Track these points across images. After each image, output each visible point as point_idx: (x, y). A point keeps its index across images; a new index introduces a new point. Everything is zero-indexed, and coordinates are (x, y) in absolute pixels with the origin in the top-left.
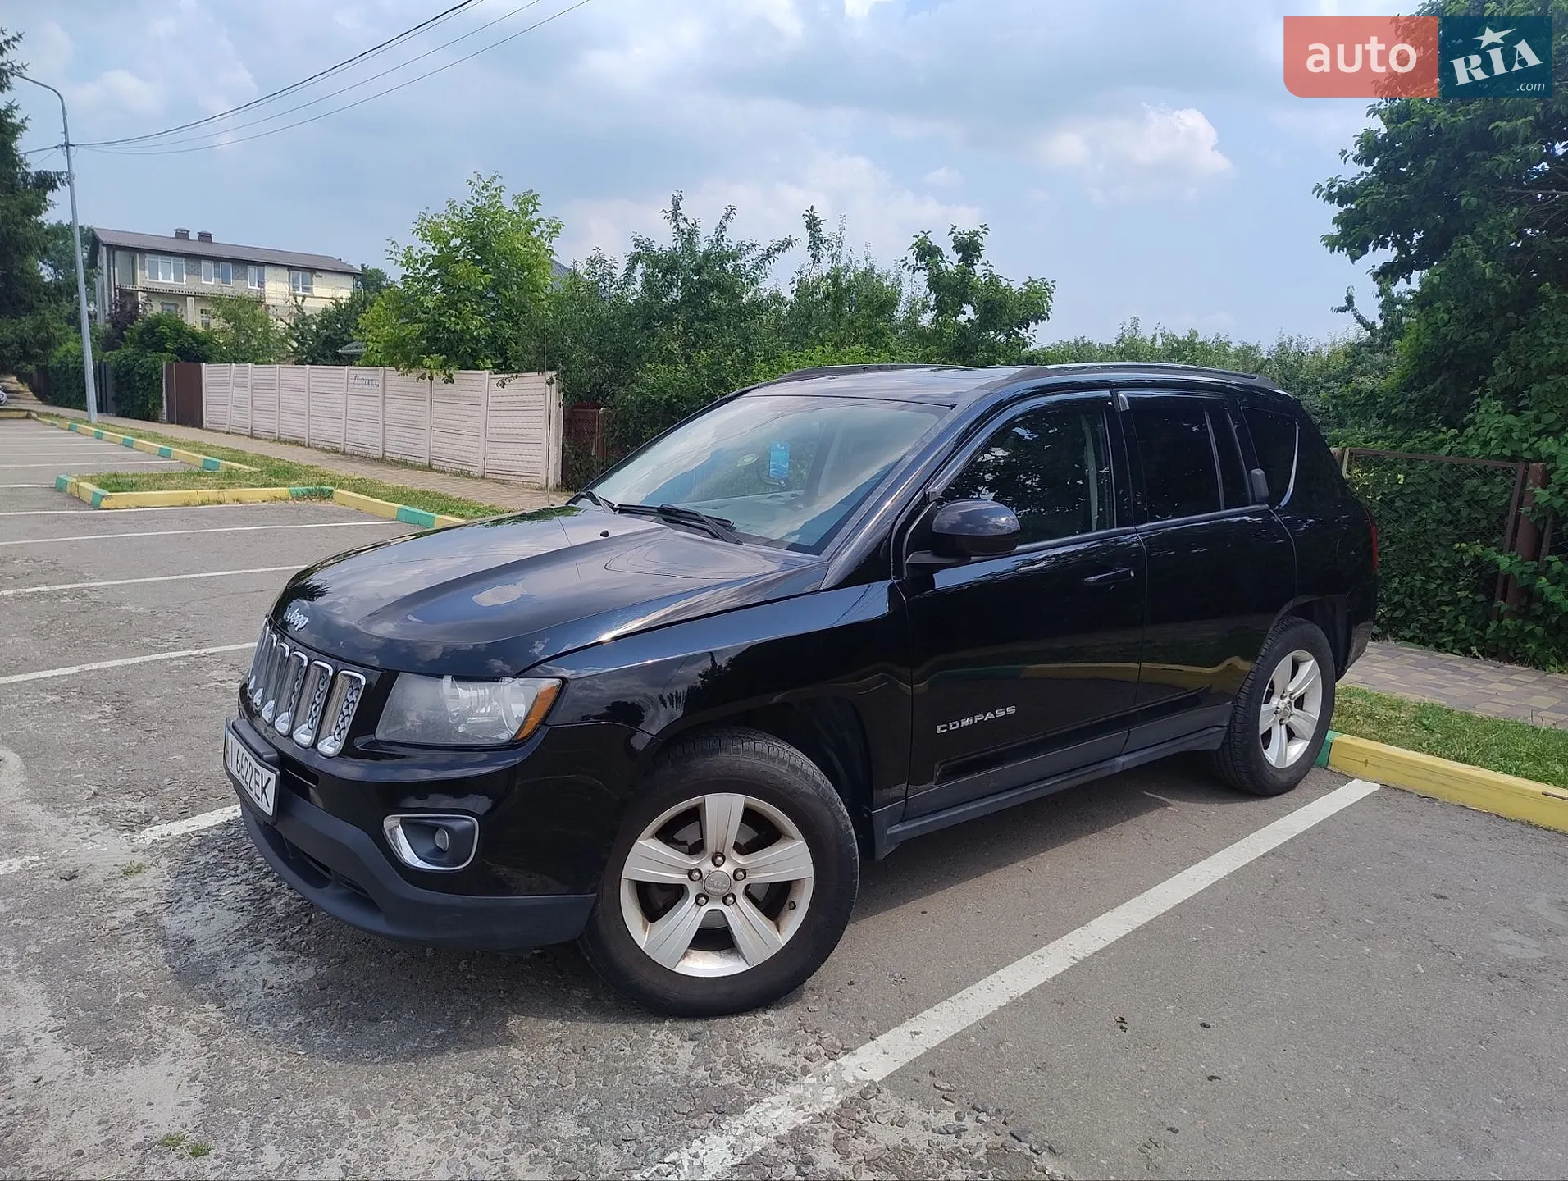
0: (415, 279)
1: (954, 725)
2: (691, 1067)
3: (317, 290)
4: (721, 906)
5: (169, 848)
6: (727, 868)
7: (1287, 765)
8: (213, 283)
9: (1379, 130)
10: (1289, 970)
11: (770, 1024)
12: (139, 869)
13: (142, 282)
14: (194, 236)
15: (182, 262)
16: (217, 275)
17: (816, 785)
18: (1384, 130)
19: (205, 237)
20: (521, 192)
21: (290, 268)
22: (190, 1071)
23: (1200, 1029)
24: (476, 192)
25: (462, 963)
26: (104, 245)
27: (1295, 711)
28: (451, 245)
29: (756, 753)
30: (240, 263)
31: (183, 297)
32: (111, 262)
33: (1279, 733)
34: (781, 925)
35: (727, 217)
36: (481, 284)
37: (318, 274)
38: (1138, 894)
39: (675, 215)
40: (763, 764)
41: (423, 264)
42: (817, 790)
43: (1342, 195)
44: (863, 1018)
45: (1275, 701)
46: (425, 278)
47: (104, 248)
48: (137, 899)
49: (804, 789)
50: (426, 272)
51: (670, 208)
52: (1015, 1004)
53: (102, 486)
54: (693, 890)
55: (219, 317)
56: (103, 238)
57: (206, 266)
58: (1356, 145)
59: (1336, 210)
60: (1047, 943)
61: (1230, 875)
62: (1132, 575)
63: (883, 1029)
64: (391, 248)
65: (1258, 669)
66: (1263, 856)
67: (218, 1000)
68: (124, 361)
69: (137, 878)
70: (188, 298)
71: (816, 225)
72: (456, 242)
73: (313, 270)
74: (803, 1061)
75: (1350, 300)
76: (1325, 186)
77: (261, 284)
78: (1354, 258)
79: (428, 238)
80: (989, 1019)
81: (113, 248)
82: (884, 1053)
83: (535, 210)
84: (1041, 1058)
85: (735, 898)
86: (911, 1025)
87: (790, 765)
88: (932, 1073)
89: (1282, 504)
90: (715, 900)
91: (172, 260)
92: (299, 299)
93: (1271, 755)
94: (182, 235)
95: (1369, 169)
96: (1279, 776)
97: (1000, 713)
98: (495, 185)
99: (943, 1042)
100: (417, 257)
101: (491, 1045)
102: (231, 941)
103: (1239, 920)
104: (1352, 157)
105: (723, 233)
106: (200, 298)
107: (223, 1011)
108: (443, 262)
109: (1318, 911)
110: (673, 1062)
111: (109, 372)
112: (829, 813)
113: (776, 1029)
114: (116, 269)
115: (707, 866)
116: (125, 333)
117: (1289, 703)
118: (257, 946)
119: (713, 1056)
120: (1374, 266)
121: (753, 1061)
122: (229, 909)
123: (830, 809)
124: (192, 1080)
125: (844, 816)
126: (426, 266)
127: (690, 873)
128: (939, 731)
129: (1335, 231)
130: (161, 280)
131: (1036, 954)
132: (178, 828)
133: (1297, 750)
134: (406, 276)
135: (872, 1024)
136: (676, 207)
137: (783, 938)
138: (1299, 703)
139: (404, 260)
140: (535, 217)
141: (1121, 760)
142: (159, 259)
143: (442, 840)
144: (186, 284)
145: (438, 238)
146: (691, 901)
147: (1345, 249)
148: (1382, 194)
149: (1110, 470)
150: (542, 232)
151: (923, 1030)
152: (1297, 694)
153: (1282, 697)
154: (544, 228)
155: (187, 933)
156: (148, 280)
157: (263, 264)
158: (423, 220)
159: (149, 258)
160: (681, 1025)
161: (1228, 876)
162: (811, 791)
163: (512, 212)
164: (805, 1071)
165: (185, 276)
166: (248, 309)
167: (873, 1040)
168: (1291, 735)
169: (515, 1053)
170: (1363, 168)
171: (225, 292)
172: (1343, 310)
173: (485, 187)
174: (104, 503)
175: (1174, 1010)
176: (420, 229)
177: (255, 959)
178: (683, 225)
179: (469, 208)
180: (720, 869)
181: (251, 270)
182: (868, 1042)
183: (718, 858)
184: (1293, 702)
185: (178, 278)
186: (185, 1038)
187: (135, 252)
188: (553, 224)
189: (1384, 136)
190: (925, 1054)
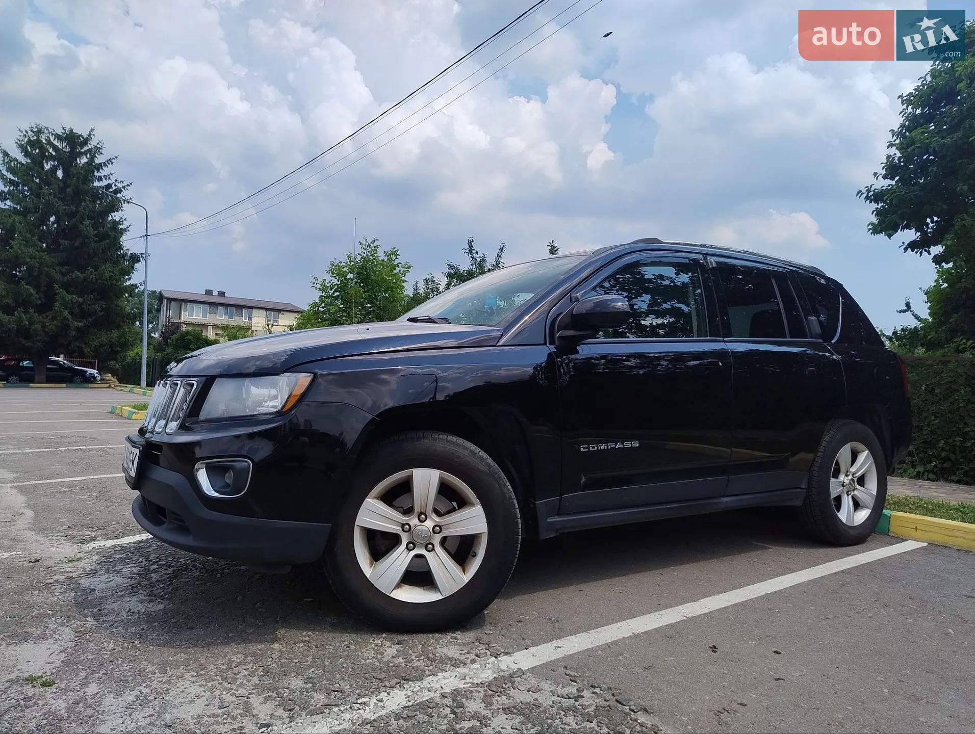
0: (327, 297)
1: (593, 447)
2: (392, 656)
3: (281, 322)
4: (423, 552)
5: (99, 551)
6: (429, 524)
7: (855, 525)
8: (223, 318)
9: (895, 154)
10: (847, 628)
11: (456, 638)
12: (79, 560)
13: (184, 318)
14: (215, 293)
15: (207, 307)
16: (226, 314)
17: (489, 466)
18: (899, 155)
19: (222, 294)
20: (388, 249)
21: (267, 309)
22: (62, 648)
23: (773, 654)
24: (364, 248)
25: (259, 603)
26: (166, 298)
27: (858, 486)
28: (348, 277)
29: (447, 441)
30: (239, 307)
31: (206, 326)
32: (168, 308)
33: (847, 502)
34: (466, 568)
35: (501, 250)
36: (363, 298)
37: (282, 312)
38: (738, 588)
39: (471, 251)
40: (452, 448)
41: (331, 290)
42: (489, 470)
43: (876, 197)
44: (523, 639)
45: (842, 477)
46: (332, 297)
47: (166, 300)
48: (70, 572)
49: (480, 467)
50: (333, 293)
51: (467, 247)
52: (636, 636)
53: (134, 407)
54: (405, 539)
55: (225, 336)
56: (165, 295)
57: (221, 309)
58: (883, 169)
59: (874, 206)
60: (667, 608)
61: (809, 581)
62: (720, 364)
63: (535, 644)
64: (314, 281)
65: (825, 450)
66: (835, 573)
67: (96, 617)
68: (166, 357)
69: (75, 563)
70: (209, 327)
71: (555, 251)
72: (350, 276)
73: (279, 311)
74: (472, 656)
75: (908, 305)
76: (864, 191)
77: (250, 319)
78: (890, 236)
79: (335, 275)
80: (615, 643)
81: (170, 300)
82: (533, 656)
83: (396, 258)
84: (649, 663)
85: (433, 546)
86: (556, 643)
87: (471, 451)
88: (566, 667)
89: (833, 341)
90: (420, 547)
91: (202, 306)
92: (270, 326)
93: (843, 515)
94: (209, 293)
95: (893, 183)
96: (849, 531)
97: (628, 445)
98: (375, 244)
99: (578, 652)
100: (328, 285)
101: (262, 642)
102: (118, 591)
103: (812, 602)
104: (881, 176)
105: (500, 260)
106: (215, 327)
107: (97, 622)
108: (342, 288)
109: (873, 600)
110: (382, 654)
111: (158, 363)
112: (497, 485)
113: (460, 641)
114: (171, 311)
115: (414, 521)
116: (169, 341)
117: (852, 480)
118: (132, 594)
119: (410, 652)
120: (903, 243)
121: (437, 655)
122: (123, 578)
123: (498, 483)
124: (63, 651)
125: (509, 490)
126: (333, 290)
127: (403, 526)
128: (582, 450)
129: (875, 220)
130: (194, 317)
131: (656, 613)
132: (109, 543)
133: (862, 516)
134: (321, 296)
135: (528, 642)
136: (471, 246)
137: (466, 578)
138: (861, 481)
139: (321, 288)
140: (396, 262)
141: (725, 499)
142: (195, 305)
143: (229, 477)
144: (210, 319)
145: (341, 274)
146: (403, 546)
147: (884, 233)
148: (902, 192)
149: (702, 292)
150: (400, 270)
151: (563, 646)
152: (858, 475)
153: (847, 476)
154: (401, 268)
155: (92, 587)
156: (188, 317)
157: (252, 308)
158: (333, 265)
159: (189, 305)
160: (394, 636)
161: (807, 581)
162: (485, 469)
163: (383, 260)
164: (473, 662)
165: (208, 314)
166: (242, 332)
167: (527, 649)
168: (857, 505)
169: (276, 646)
170: (889, 182)
171: (230, 323)
172: (904, 311)
173: (369, 246)
174: (134, 417)
175: (755, 644)
176: (331, 270)
177: (129, 599)
178: (475, 256)
179: (359, 258)
180: (423, 524)
181: (245, 311)
182: (523, 650)
183: (422, 516)
184: (855, 479)
185: (204, 316)
186: (67, 633)
187: (182, 302)
188: (406, 266)
189: (899, 159)
190: (563, 658)
